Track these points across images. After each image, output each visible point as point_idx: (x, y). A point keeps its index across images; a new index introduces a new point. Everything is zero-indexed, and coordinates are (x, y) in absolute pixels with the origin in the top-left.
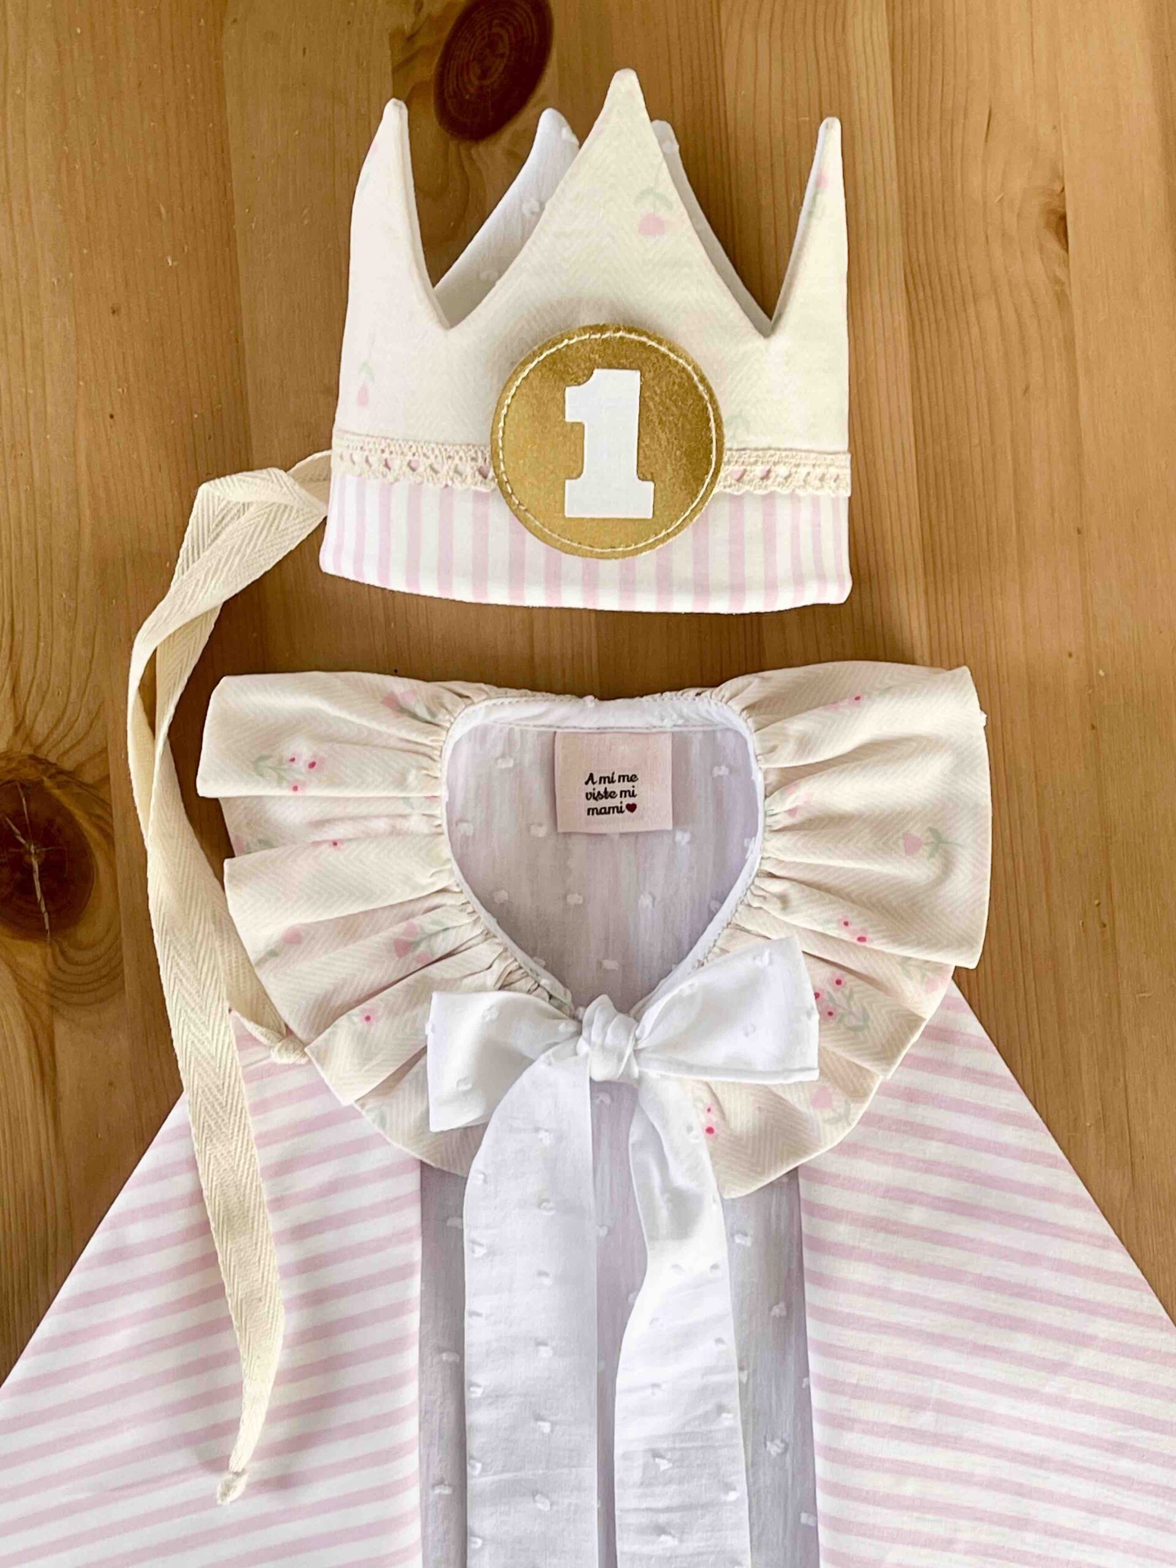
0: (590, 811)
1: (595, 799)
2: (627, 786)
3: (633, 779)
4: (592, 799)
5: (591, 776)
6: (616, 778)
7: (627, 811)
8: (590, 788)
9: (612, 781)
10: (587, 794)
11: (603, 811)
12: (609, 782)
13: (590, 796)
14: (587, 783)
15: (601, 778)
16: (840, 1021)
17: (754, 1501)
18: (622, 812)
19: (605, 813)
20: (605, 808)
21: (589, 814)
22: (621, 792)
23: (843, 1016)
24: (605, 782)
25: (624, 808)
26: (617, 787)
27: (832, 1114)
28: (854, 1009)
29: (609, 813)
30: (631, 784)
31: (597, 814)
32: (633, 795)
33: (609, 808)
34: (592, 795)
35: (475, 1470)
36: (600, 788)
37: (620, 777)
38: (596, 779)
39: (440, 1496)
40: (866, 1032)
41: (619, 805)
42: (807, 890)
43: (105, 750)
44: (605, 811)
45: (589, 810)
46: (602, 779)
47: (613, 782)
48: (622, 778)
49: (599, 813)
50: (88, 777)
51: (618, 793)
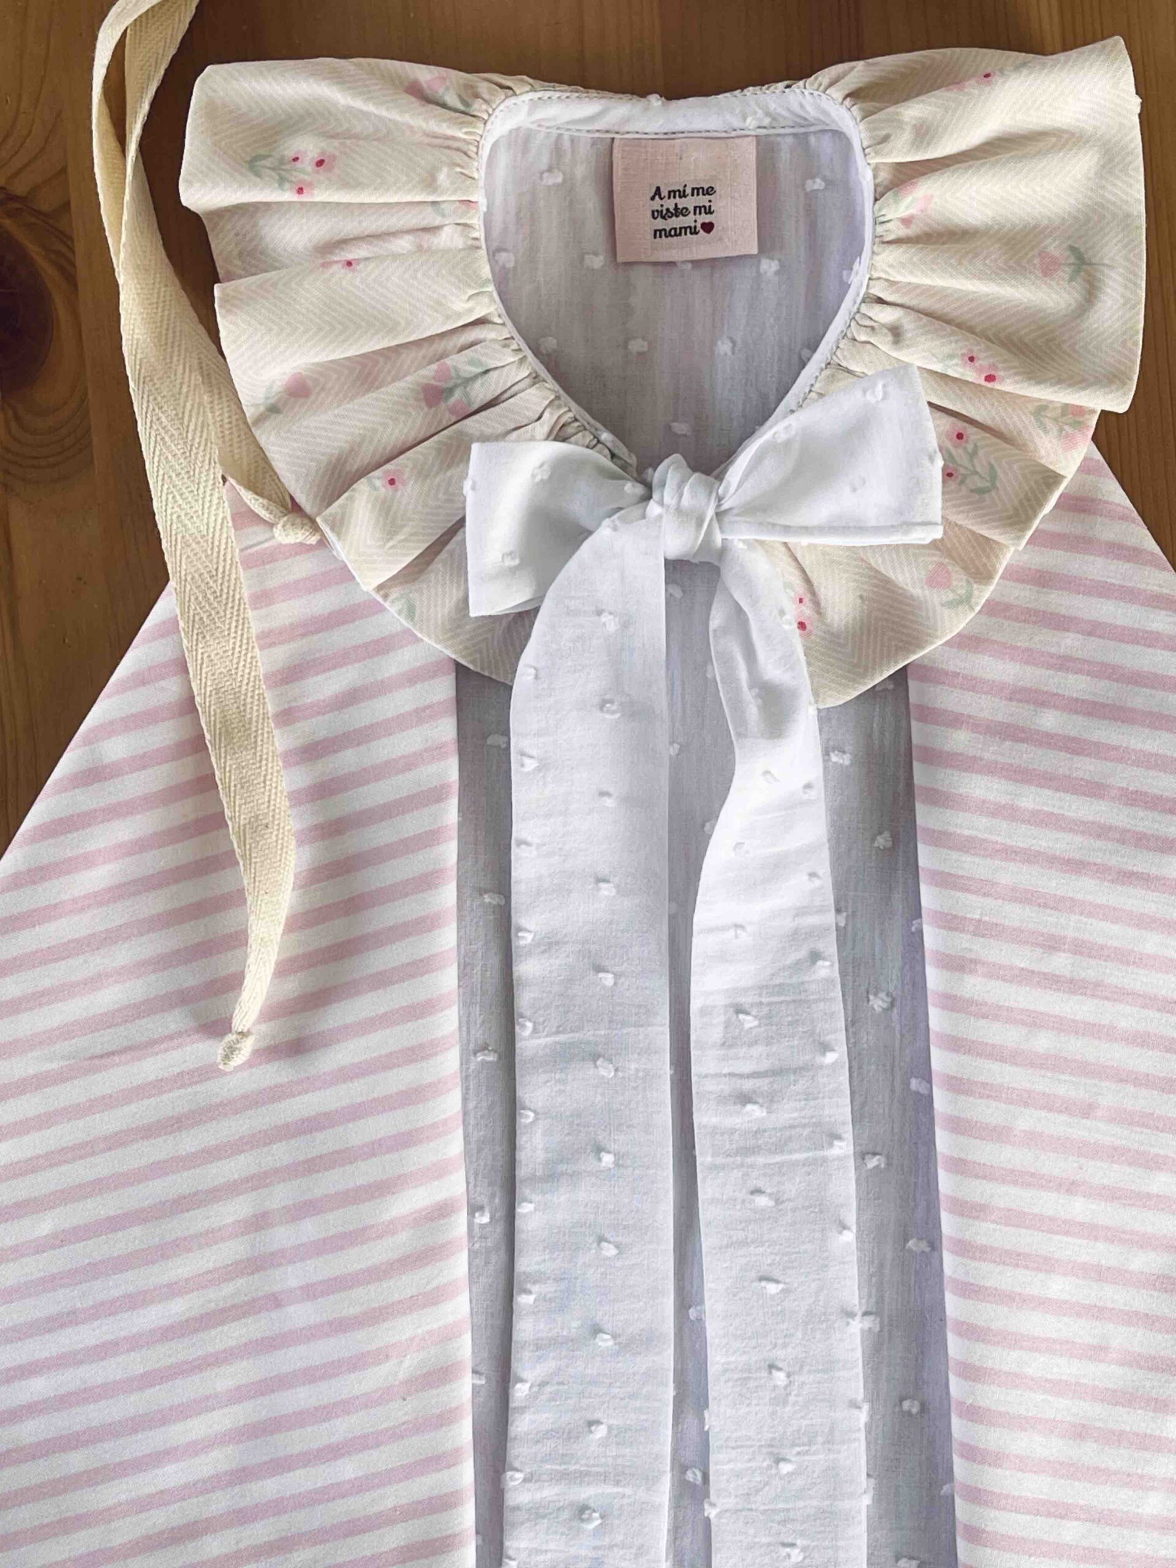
0: (658, 233)
1: (663, 217)
2: (702, 200)
3: (709, 191)
4: (659, 219)
5: (658, 189)
6: (688, 191)
7: (702, 232)
8: (657, 204)
9: (683, 195)
10: (653, 212)
11: (673, 233)
12: (680, 197)
13: (656, 215)
14: (653, 198)
15: (670, 192)
16: (962, 482)
17: (855, 1065)
18: (696, 233)
19: (676, 235)
20: (675, 229)
21: (655, 237)
22: (695, 208)
23: (965, 477)
24: (675, 197)
25: (699, 228)
26: (689, 202)
27: (951, 596)
28: (979, 469)
29: (680, 234)
30: (708, 197)
31: (666, 236)
32: (709, 212)
33: (681, 229)
34: (660, 212)
35: (525, 1031)
36: (670, 204)
37: (693, 189)
38: (664, 193)
39: (483, 1063)
40: (993, 493)
41: (693, 225)
42: (925, 319)
43: (64, 170)
44: (677, 233)
45: (656, 231)
46: (672, 193)
47: (685, 196)
48: (696, 191)
49: (668, 234)
50: (46, 202)
51: (691, 209)
